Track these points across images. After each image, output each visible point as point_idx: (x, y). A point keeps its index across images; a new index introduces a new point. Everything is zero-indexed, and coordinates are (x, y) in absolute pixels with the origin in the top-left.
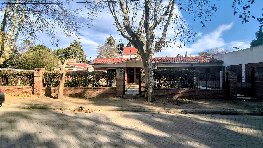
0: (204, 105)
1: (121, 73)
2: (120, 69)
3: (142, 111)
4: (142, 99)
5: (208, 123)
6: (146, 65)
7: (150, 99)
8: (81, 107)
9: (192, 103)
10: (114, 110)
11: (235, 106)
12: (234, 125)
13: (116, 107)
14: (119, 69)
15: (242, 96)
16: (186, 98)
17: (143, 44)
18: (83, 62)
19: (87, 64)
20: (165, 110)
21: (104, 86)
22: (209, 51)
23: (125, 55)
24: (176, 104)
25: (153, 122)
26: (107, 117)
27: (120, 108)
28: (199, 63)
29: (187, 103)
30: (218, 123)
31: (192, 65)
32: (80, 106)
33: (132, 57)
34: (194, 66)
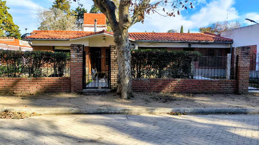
0: (203, 102)
1: (78, 54)
2: (77, 48)
3: (112, 113)
4: (112, 95)
5: (207, 127)
6: (119, 42)
7: (125, 95)
8: (6, 111)
9: (187, 100)
10: (65, 114)
11: (245, 102)
12: (242, 128)
13: (68, 109)
14: (75, 48)
15: (255, 89)
16: (179, 93)
17: (115, 7)
18: (13, 36)
19: (20, 41)
20: (147, 110)
21: (50, 76)
22: (215, 26)
23: (87, 26)
24: (164, 102)
25: (127, 128)
26: (53, 124)
27: (75, 110)
28: (199, 43)
29: (180, 100)
30: (220, 126)
31: (190, 44)
32: (6, 108)
33: (99, 30)
34: (193, 46)
